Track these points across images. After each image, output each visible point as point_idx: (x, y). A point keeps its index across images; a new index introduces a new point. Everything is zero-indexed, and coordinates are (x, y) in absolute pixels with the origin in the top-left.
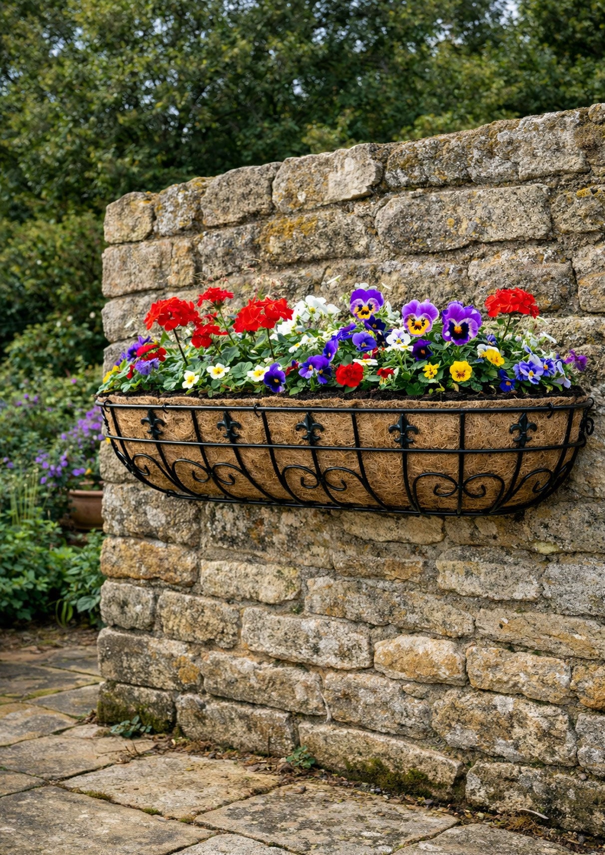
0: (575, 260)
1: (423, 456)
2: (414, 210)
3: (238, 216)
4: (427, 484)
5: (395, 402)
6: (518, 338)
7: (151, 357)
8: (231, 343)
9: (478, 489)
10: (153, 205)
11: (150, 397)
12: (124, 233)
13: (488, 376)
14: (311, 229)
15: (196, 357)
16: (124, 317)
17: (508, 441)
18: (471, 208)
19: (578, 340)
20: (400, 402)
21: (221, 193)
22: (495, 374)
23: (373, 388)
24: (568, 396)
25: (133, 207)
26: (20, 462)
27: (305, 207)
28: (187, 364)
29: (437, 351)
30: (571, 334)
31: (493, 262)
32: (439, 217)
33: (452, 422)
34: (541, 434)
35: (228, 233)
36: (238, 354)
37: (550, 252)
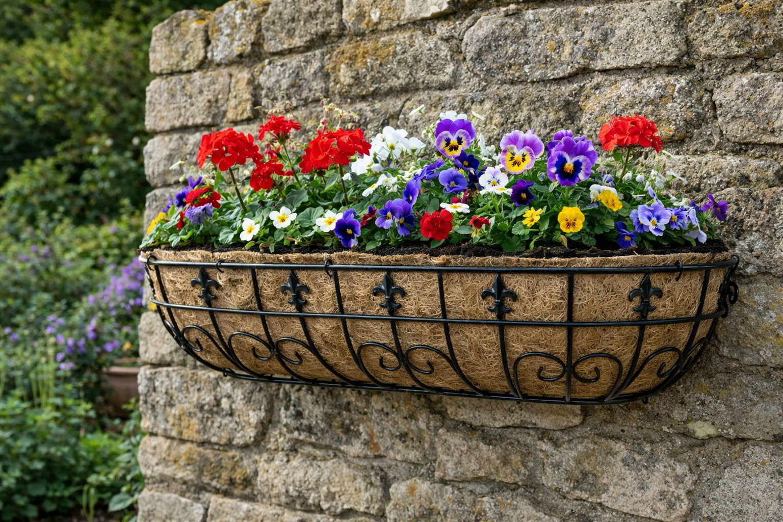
0: (716, 91)
1: (523, 329)
2: (508, 30)
3: (305, 39)
4: (529, 366)
5: (490, 259)
6: (639, 177)
7: (203, 202)
8: (298, 185)
9: (590, 372)
10: (207, 26)
11: (204, 252)
12: (174, 61)
13: (603, 226)
14: (388, 55)
15: (256, 203)
16: (170, 158)
17: (626, 310)
18: (576, 29)
19: (719, 184)
20: (495, 258)
21: (285, 12)
22: (611, 224)
23: (464, 241)
24: (703, 252)
25: (183, 28)
26: (26, 332)
27: (380, 27)
28: (245, 211)
29: (541, 194)
30: (709, 176)
31: (610, 93)
32: (538, 39)
33: (558, 285)
34: (668, 302)
35: (294, 61)
36: (306, 198)
37: (683, 82)
